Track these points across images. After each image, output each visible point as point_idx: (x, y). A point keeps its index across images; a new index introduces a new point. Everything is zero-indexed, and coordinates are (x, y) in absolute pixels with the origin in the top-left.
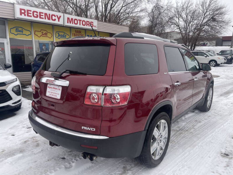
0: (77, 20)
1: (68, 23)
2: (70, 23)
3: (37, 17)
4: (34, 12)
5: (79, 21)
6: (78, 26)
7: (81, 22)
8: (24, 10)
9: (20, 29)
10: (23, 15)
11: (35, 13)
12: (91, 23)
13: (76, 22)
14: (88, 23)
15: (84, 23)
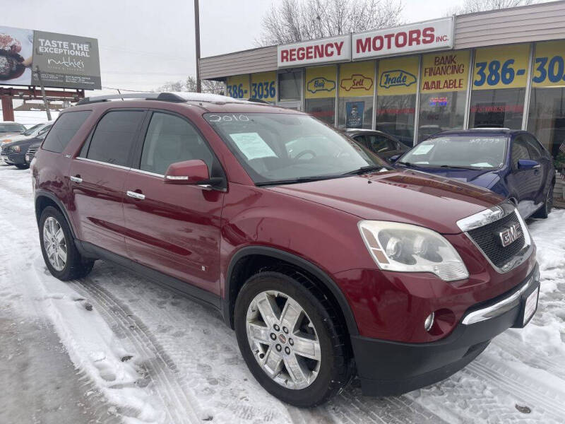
0: (380, 38)
1: (358, 52)
3: (303, 58)
4: (299, 50)
5: (386, 41)
6: (385, 51)
7: (393, 39)
8: (286, 51)
9: (320, 81)
10: (285, 60)
11: (301, 52)
12: (426, 30)
13: (378, 43)
14: (415, 36)
15: (401, 40)
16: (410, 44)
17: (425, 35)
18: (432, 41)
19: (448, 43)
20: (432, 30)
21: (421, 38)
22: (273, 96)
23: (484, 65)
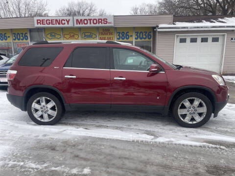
0: (86, 20)
1: (77, 24)
2: (80, 24)
3: (49, 24)
4: (47, 20)
5: (89, 21)
6: (89, 25)
7: (92, 21)
8: (40, 20)
9: (53, 34)
10: (39, 24)
12: (104, 19)
13: (86, 22)
14: (100, 21)
15: (95, 22)
16: (99, 23)
17: (104, 21)
18: (106, 23)
19: (112, 25)
20: (106, 19)
21: (103, 22)
22: (27, 39)
23: (120, 33)
